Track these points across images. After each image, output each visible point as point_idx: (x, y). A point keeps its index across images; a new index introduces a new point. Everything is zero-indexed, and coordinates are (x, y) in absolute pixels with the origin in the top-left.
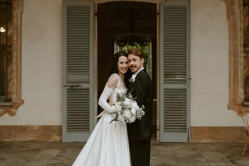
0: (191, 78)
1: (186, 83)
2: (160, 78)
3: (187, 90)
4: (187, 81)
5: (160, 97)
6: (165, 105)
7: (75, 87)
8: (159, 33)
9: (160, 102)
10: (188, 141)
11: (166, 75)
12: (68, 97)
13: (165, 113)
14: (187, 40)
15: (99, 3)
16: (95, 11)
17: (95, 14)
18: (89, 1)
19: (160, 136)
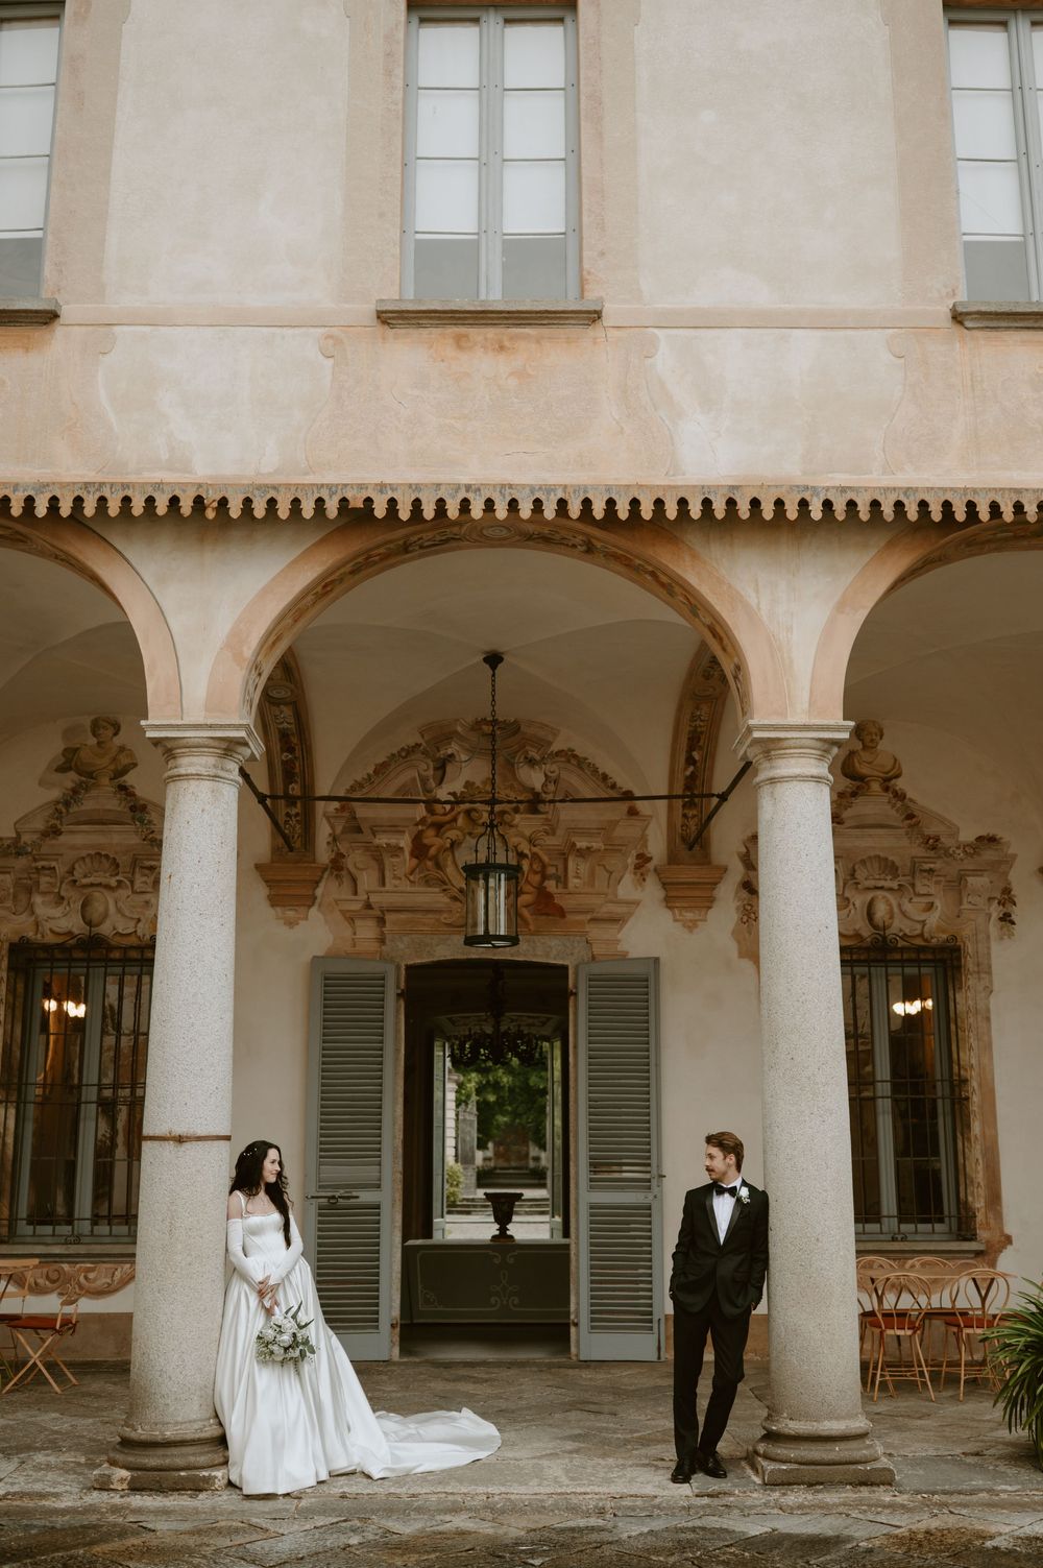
0: (664, 1174)
1: (649, 1188)
2: (577, 1173)
3: (653, 1208)
4: (654, 1183)
5: (577, 1229)
6: (592, 1252)
7: (340, 1200)
8: (575, 1047)
9: (577, 1244)
10: (659, 1358)
11: (595, 1166)
12: (320, 1230)
13: (592, 1274)
14: (652, 1068)
15: (411, 962)
16: (398, 987)
17: (398, 995)
18: (383, 958)
19: (578, 1341)
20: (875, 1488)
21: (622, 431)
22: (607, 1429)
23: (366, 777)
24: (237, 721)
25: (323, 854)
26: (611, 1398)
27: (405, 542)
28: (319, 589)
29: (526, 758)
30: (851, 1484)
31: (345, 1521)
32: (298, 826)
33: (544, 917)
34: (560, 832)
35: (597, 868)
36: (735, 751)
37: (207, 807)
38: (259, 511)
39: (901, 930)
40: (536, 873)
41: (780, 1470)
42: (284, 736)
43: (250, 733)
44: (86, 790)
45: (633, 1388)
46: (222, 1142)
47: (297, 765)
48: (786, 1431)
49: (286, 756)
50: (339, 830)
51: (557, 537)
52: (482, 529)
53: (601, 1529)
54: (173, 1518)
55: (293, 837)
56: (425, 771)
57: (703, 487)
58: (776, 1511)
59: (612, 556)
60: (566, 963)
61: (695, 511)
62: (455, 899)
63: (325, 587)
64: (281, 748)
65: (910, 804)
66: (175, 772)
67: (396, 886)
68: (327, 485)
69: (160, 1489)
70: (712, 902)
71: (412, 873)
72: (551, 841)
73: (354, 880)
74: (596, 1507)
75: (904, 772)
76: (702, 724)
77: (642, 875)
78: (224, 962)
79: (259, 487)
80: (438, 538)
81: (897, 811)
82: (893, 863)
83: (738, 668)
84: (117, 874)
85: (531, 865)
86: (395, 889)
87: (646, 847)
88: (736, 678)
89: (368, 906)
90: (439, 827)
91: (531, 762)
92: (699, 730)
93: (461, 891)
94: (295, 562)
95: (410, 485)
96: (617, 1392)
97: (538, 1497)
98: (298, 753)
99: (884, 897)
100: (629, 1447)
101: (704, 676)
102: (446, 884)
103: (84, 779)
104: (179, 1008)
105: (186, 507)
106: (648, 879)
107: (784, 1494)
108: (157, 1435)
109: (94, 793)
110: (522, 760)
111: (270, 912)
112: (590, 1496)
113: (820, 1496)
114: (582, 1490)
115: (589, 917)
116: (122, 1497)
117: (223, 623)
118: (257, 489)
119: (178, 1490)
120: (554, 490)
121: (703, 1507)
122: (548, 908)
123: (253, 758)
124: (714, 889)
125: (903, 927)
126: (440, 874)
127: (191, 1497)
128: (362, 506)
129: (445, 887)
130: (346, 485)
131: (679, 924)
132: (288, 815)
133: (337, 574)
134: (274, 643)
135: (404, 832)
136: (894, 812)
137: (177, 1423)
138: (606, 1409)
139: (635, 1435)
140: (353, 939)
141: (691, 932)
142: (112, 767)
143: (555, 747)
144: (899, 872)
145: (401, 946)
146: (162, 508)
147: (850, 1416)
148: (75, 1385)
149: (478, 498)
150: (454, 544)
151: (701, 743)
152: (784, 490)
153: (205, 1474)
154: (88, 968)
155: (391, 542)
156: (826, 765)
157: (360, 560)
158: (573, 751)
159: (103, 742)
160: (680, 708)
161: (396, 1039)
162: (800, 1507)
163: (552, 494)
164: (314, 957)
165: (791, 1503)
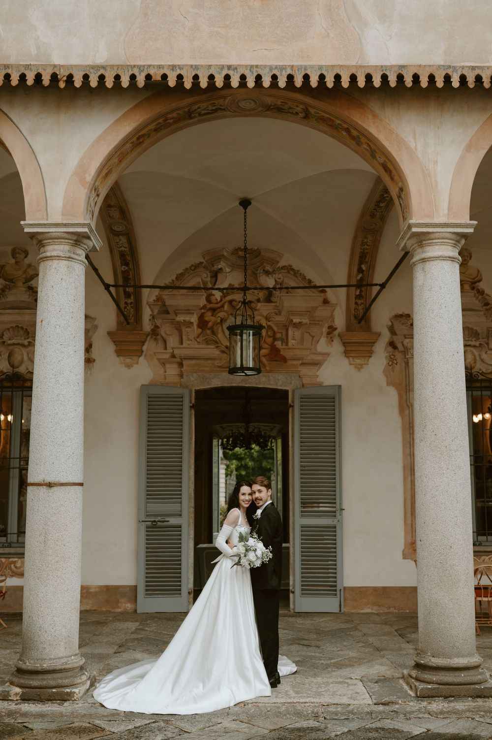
0: (343, 508)
1: (335, 516)
2: (294, 508)
3: (337, 527)
4: (338, 513)
5: (294, 539)
6: (302, 552)
7: (159, 523)
8: (293, 436)
9: (294, 547)
10: (340, 611)
11: (304, 504)
12: (147, 540)
13: (302, 564)
14: (337, 448)
15: (197, 388)
16: (191, 402)
17: (191, 407)
18: (182, 386)
19: (294, 602)
20: (487, 700)
21: (328, 35)
22: (315, 657)
23: (171, 281)
24: (82, 221)
25: (147, 326)
26: (315, 636)
27: (189, 110)
28: (135, 139)
29: (264, 270)
30: (471, 697)
31: (154, 722)
32: (132, 310)
33: (274, 362)
34: (284, 313)
35: (305, 333)
36: (398, 245)
37: (64, 277)
38: (94, 83)
39: (480, 370)
40: (270, 337)
41: (427, 689)
42: (122, 255)
43: (91, 230)
44: (9, 290)
45: (327, 629)
46: (77, 487)
47: (131, 273)
48: (430, 664)
49: (124, 268)
50: (156, 312)
51: (286, 107)
52: (238, 101)
53: (318, 730)
54: (46, 719)
55: (129, 317)
56: (205, 278)
57: (382, 66)
58: (426, 716)
59: (321, 119)
60: (287, 388)
61: (377, 82)
62: (223, 352)
63: (138, 138)
64: (121, 263)
65: (487, 297)
66: (44, 255)
67: (189, 345)
68: (138, 66)
69: (40, 700)
70: (372, 353)
71: (198, 337)
72: (279, 318)
73: (165, 341)
74: (313, 712)
75: (483, 278)
76: (368, 247)
77: (331, 338)
78: (76, 375)
79: (93, 67)
80: (210, 108)
81: (479, 301)
82: (476, 331)
83: (401, 190)
84: (28, 338)
85: (267, 332)
86: (189, 346)
87: (334, 322)
88: (399, 197)
89: (173, 356)
90: (214, 310)
91: (267, 273)
92: (366, 251)
93: (227, 347)
94: (118, 120)
95: (192, 66)
96: (319, 632)
97: (276, 705)
98: (131, 266)
99: (471, 351)
100: (329, 669)
101: (371, 216)
102: (218, 343)
103: (8, 283)
104: (49, 403)
105: (46, 81)
106: (335, 341)
107: (430, 703)
108: (38, 666)
109: (13, 291)
110: (261, 272)
111: (117, 360)
112: (308, 704)
113: (452, 704)
114: (304, 700)
115: (300, 362)
116: (16, 704)
117: (73, 158)
118: (93, 68)
119: (51, 700)
120: (285, 69)
121: (380, 713)
122: (276, 357)
123: (94, 249)
124: (373, 346)
125: (482, 368)
126: (215, 338)
127: (59, 705)
128: (160, 79)
129: (217, 345)
130: (150, 66)
131: (352, 366)
132: (126, 303)
133: (147, 129)
134: (107, 175)
135: (193, 313)
136: (477, 302)
137: (50, 659)
138: (313, 643)
139: (332, 661)
140: (165, 375)
141: (359, 370)
142: (24, 276)
143: (281, 264)
144: (480, 336)
145: (192, 379)
146: (30, 81)
147: (471, 655)
148: (5, 628)
149: (235, 73)
150: (220, 113)
151: (367, 260)
152: (434, 68)
153: (68, 690)
154: (12, 391)
155: (179, 109)
156: (457, 251)
157: (161, 121)
158: (292, 266)
159: (19, 262)
160: (355, 238)
161: (190, 432)
162: (442, 712)
163: (284, 71)
164: (142, 385)
165: (435, 710)
